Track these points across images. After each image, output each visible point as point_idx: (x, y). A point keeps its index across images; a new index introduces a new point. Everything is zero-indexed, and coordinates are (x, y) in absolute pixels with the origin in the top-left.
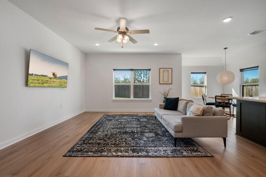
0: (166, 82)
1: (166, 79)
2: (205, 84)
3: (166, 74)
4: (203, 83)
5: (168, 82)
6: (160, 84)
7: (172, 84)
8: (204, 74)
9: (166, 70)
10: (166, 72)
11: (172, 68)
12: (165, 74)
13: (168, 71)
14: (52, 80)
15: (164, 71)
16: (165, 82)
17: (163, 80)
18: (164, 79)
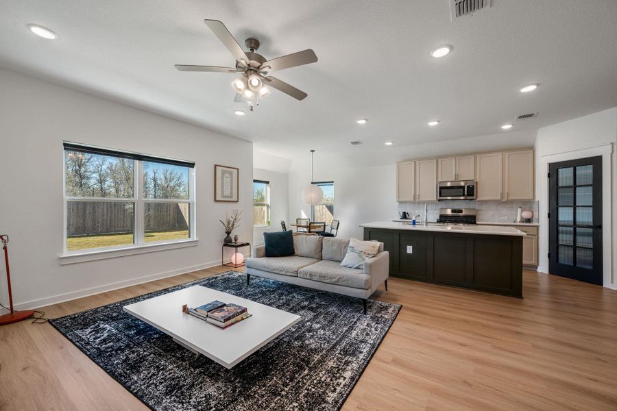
0: (228, 197)
1: (227, 193)
2: (268, 201)
3: (227, 180)
4: (262, 199)
5: (231, 197)
6: (216, 201)
7: (237, 202)
8: (265, 184)
9: (227, 172)
10: (229, 176)
11: (238, 169)
12: (225, 179)
13: (231, 174)
15: (223, 173)
16: (226, 197)
17: (223, 192)
18: (225, 190)
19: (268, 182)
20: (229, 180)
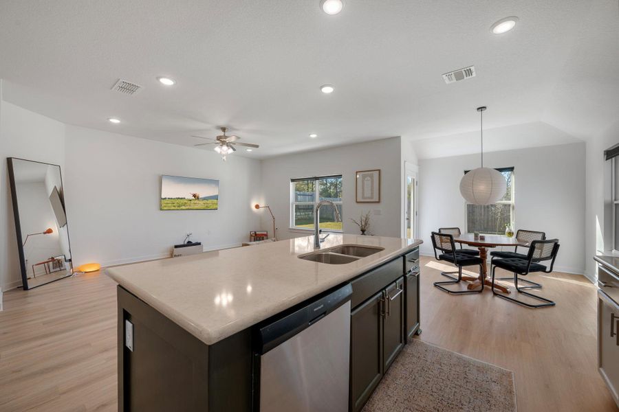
0: (369, 198)
1: (368, 193)
3: (368, 183)
5: (372, 198)
6: (357, 202)
7: (379, 202)
9: (368, 175)
10: (369, 178)
11: (379, 170)
12: (366, 183)
13: (372, 177)
14: (192, 202)
15: (364, 177)
16: (366, 198)
17: (363, 193)
18: (365, 192)
19: (511, 169)
20: (370, 182)
